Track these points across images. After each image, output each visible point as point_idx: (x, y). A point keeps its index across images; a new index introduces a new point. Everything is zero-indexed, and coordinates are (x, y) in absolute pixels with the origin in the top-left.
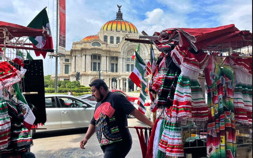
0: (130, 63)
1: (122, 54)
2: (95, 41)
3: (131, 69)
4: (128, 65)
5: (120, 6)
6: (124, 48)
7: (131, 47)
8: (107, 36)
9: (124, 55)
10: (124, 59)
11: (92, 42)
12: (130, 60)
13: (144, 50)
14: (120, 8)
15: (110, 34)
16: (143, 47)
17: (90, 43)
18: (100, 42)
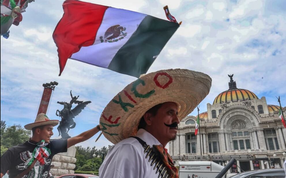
0: (237, 138)
1: (222, 128)
2: (188, 119)
3: (240, 146)
4: (235, 142)
5: (231, 75)
6: (224, 121)
7: (234, 119)
8: (215, 111)
9: (226, 129)
10: (226, 135)
11: (185, 120)
12: (237, 135)
13: (252, 119)
14: (232, 78)
15: (218, 107)
16: (250, 116)
17: (184, 122)
18: (193, 118)
